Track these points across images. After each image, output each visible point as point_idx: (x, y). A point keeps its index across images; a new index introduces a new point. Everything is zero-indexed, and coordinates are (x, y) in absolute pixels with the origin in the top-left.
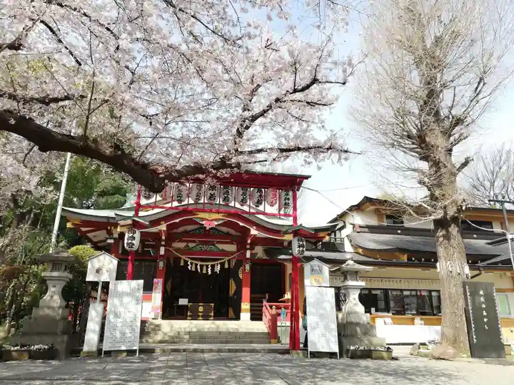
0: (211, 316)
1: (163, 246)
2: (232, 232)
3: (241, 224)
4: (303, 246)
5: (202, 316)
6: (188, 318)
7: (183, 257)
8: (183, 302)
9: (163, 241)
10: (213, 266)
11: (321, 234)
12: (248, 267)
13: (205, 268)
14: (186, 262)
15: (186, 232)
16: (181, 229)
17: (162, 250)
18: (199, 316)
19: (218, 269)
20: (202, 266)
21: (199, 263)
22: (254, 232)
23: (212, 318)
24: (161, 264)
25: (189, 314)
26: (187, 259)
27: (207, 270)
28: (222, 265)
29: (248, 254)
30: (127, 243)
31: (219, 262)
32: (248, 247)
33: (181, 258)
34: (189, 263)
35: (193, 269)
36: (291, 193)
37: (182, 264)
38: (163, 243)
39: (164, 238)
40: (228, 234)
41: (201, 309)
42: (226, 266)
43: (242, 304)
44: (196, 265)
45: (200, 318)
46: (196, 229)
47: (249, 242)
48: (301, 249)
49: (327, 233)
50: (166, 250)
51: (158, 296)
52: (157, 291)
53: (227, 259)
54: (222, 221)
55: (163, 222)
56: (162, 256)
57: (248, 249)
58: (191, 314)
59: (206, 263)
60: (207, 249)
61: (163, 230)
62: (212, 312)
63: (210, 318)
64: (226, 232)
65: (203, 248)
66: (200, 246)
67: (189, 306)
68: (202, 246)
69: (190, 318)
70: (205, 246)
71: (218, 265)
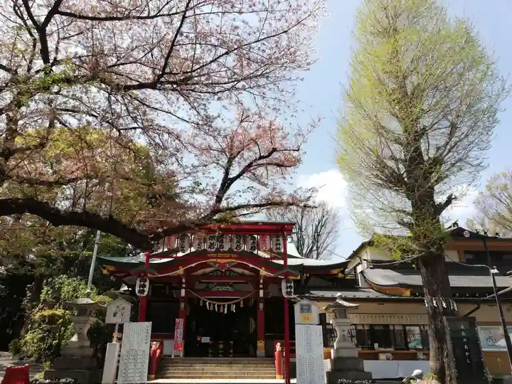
0: (230, 353)
1: (183, 288)
2: (247, 272)
3: (251, 266)
4: (290, 287)
5: (222, 353)
7: (202, 298)
8: (206, 340)
9: (184, 283)
10: (229, 306)
11: (335, 272)
12: (261, 306)
13: (222, 308)
14: (204, 302)
15: (204, 275)
16: (200, 272)
17: (183, 292)
18: (219, 353)
19: (233, 308)
20: (219, 306)
21: (217, 304)
23: (232, 355)
24: (182, 305)
25: (210, 351)
26: (205, 300)
27: (224, 310)
28: (237, 304)
29: (261, 294)
30: (139, 291)
31: (236, 301)
32: (261, 286)
34: (207, 304)
35: (212, 309)
36: (281, 239)
37: (201, 304)
38: (184, 286)
39: (184, 281)
40: (242, 275)
41: (221, 346)
42: (242, 306)
43: (258, 342)
44: (214, 305)
45: (221, 355)
46: (213, 271)
47: (261, 281)
48: (289, 290)
49: (339, 270)
50: (186, 292)
51: (180, 335)
52: (178, 330)
53: (242, 298)
54: (234, 264)
55: (181, 267)
56: (183, 297)
57: (261, 289)
58: (212, 351)
59: (223, 303)
60: (224, 290)
61: (182, 274)
62: (232, 349)
63: (230, 355)
64: (241, 273)
65: (220, 289)
66: (217, 287)
67: (210, 344)
68: (219, 287)
69: (211, 355)
70: (221, 287)
71: (233, 305)
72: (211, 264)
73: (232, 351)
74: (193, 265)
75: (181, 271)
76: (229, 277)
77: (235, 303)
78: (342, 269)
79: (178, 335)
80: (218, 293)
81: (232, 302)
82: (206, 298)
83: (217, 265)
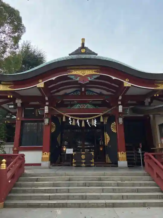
0: (92, 163)
1: (47, 105)
2: (105, 92)
3: (114, 78)
5: (85, 163)
6: (74, 165)
7: (66, 114)
8: (69, 151)
9: (47, 101)
12: (121, 120)
13: (83, 123)
14: (67, 118)
15: (66, 95)
16: (61, 93)
17: (46, 109)
18: (82, 163)
19: (95, 123)
20: (81, 122)
21: (78, 119)
22: (127, 84)
23: (93, 165)
24: (47, 121)
25: (74, 161)
26: (68, 116)
28: (98, 119)
29: (120, 110)
31: (96, 116)
32: (120, 103)
33: (63, 115)
34: (70, 119)
37: (64, 120)
38: (47, 103)
39: (47, 99)
40: (101, 95)
41: (83, 157)
43: (119, 153)
44: (76, 120)
45: (83, 165)
46: (74, 92)
47: (120, 98)
50: (49, 109)
53: (101, 114)
55: (41, 81)
56: (46, 114)
57: (120, 105)
58: (75, 161)
59: (85, 119)
60: (84, 107)
61: (42, 88)
62: (93, 159)
63: (92, 165)
64: (99, 93)
65: (81, 107)
66: (78, 105)
67: (74, 155)
68: (80, 105)
69: (75, 165)
70: (82, 105)
71: (94, 120)
72: (72, 77)
73: (93, 161)
74: (54, 78)
75: (41, 85)
76: (89, 96)
77: (96, 118)
80: (79, 110)
81: (93, 117)
82: (69, 115)
83: (78, 78)
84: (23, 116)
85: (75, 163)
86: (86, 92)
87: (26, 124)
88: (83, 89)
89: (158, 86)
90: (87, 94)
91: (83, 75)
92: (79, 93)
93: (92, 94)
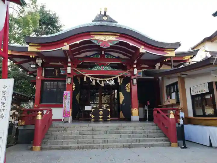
0: (108, 118)
1: (69, 66)
3: (131, 44)
5: (102, 118)
6: (92, 120)
7: (87, 75)
8: (88, 108)
9: (69, 62)
11: (186, 58)
12: (135, 82)
13: (102, 82)
15: (87, 57)
16: (83, 55)
17: (69, 70)
18: (100, 118)
21: (98, 79)
24: (69, 81)
25: (92, 116)
26: (88, 76)
28: (116, 80)
31: (114, 78)
32: (135, 66)
33: (84, 76)
34: (91, 79)
37: (85, 80)
38: (69, 64)
39: (69, 60)
41: (101, 113)
44: (96, 81)
45: (101, 120)
46: (95, 54)
47: (136, 62)
50: (71, 70)
51: (68, 104)
52: (66, 101)
53: (118, 76)
54: (116, 42)
55: (66, 44)
56: (69, 74)
57: (135, 68)
58: (94, 117)
59: (104, 79)
60: (103, 69)
61: (67, 50)
62: (109, 115)
63: (108, 120)
64: (117, 56)
65: (100, 69)
66: (98, 67)
67: (92, 111)
68: (99, 67)
69: (94, 120)
70: (101, 67)
71: (112, 80)
72: (94, 41)
73: (109, 116)
74: (78, 42)
75: (66, 47)
76: (108, 59)
78: (192, 56)
79: (66, 105)
80: (99, 72)
81: (111, 78)
82: (90, 75)
83: (100, 43)
84: (43, 75)
85: (93, 118)
86: (106, 55)
87: (46, 83)
88: (103, 53)
89: (168, 54)
90: (106, 57)
91: (105, 41)
92: (99, 56)
93: (111, 58)
